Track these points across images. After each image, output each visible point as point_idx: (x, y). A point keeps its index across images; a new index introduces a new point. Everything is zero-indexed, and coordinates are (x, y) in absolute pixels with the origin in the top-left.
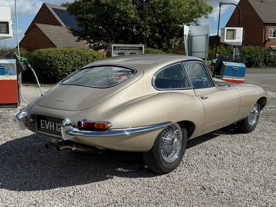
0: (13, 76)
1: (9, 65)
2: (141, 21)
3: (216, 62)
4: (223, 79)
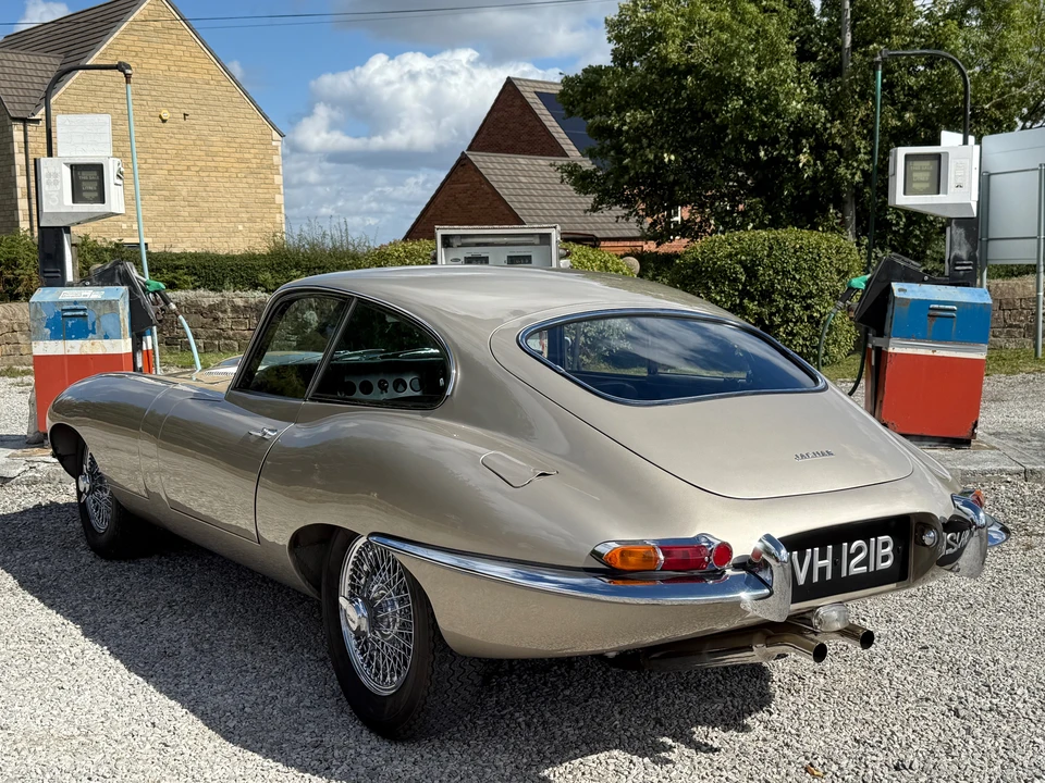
0: (113, 341)
2: (832, 122)
3: (867, 283)
4: (890, 350)
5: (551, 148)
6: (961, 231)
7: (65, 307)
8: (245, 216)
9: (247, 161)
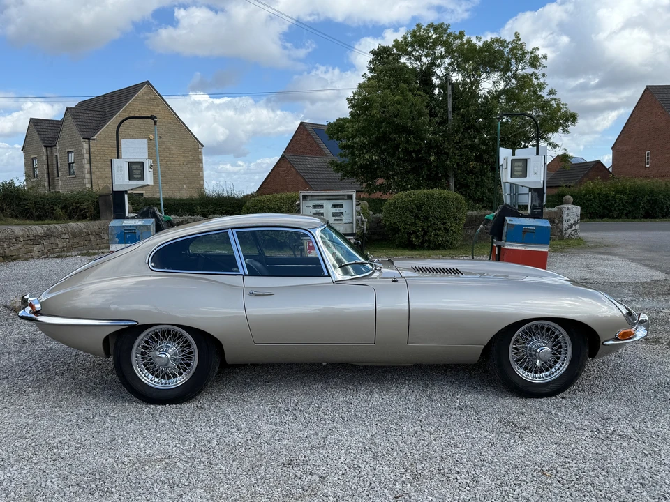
1: (142, 228)
2: (444, 143)
3: (495, 217)
4: (506, 247)
5: (320, 153)
6: (536, 194)
7: (126, 228)
8: (186, 181)
9: (188, 157)
